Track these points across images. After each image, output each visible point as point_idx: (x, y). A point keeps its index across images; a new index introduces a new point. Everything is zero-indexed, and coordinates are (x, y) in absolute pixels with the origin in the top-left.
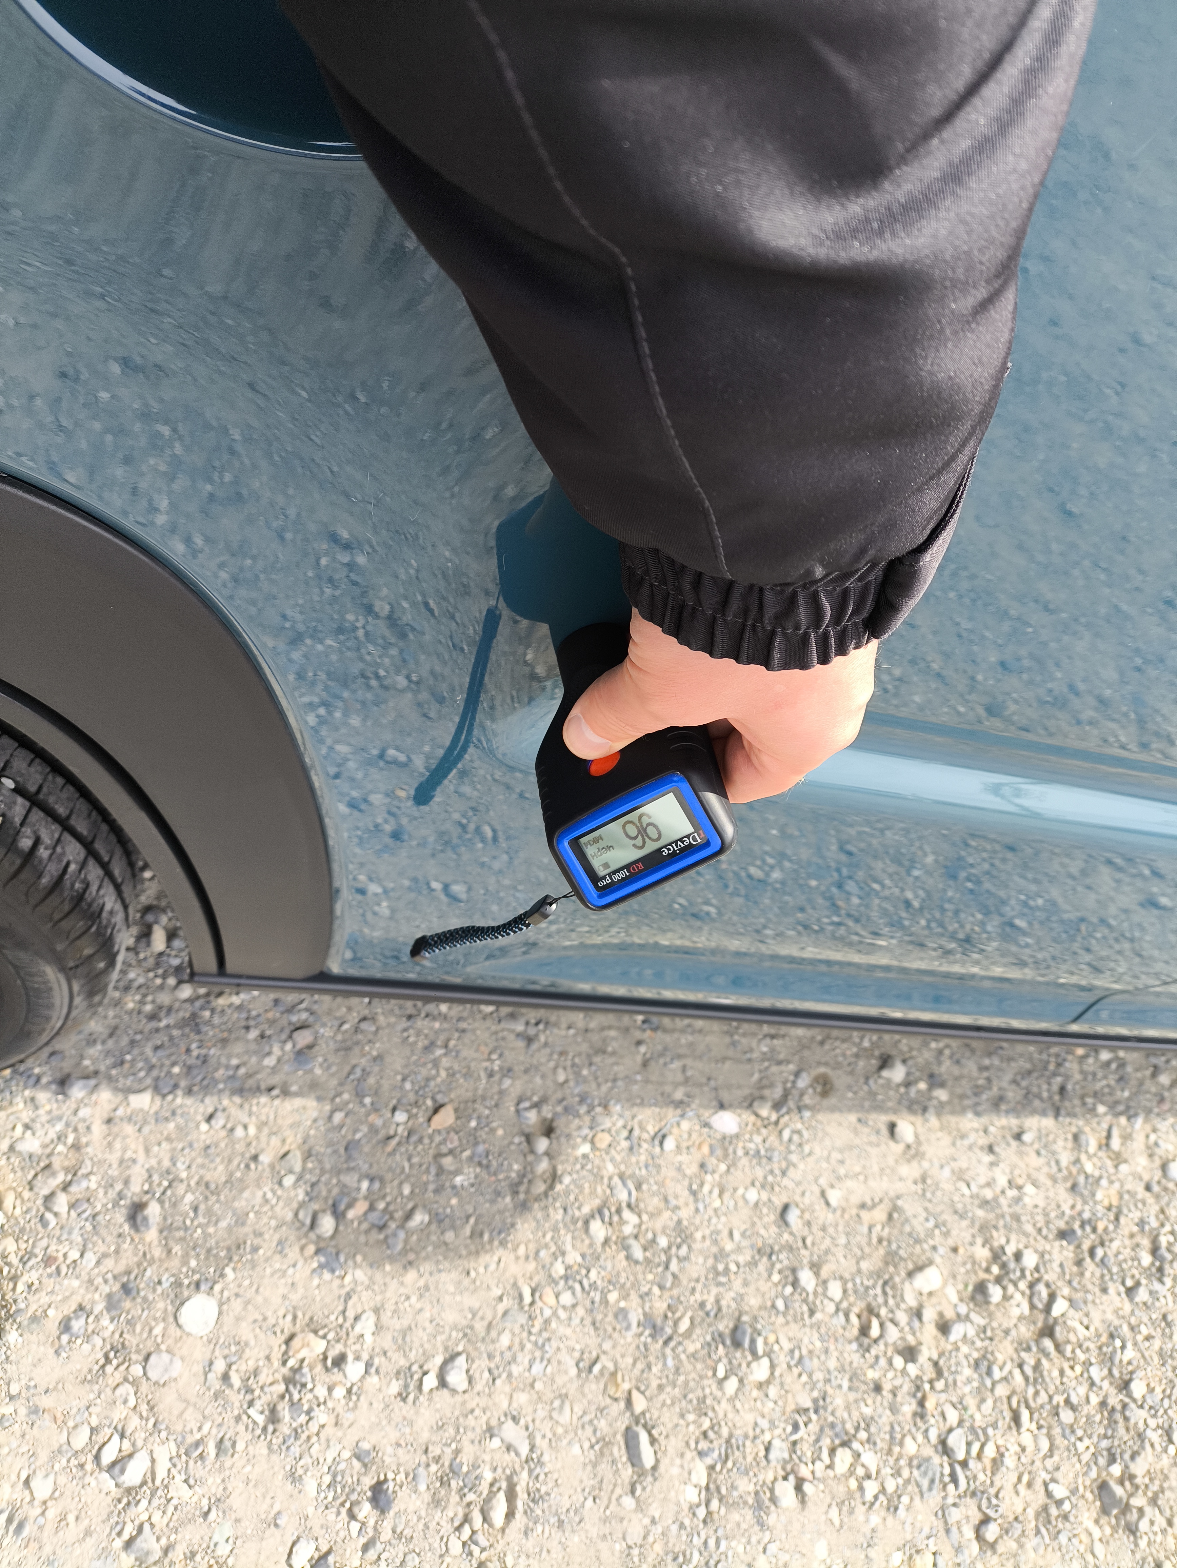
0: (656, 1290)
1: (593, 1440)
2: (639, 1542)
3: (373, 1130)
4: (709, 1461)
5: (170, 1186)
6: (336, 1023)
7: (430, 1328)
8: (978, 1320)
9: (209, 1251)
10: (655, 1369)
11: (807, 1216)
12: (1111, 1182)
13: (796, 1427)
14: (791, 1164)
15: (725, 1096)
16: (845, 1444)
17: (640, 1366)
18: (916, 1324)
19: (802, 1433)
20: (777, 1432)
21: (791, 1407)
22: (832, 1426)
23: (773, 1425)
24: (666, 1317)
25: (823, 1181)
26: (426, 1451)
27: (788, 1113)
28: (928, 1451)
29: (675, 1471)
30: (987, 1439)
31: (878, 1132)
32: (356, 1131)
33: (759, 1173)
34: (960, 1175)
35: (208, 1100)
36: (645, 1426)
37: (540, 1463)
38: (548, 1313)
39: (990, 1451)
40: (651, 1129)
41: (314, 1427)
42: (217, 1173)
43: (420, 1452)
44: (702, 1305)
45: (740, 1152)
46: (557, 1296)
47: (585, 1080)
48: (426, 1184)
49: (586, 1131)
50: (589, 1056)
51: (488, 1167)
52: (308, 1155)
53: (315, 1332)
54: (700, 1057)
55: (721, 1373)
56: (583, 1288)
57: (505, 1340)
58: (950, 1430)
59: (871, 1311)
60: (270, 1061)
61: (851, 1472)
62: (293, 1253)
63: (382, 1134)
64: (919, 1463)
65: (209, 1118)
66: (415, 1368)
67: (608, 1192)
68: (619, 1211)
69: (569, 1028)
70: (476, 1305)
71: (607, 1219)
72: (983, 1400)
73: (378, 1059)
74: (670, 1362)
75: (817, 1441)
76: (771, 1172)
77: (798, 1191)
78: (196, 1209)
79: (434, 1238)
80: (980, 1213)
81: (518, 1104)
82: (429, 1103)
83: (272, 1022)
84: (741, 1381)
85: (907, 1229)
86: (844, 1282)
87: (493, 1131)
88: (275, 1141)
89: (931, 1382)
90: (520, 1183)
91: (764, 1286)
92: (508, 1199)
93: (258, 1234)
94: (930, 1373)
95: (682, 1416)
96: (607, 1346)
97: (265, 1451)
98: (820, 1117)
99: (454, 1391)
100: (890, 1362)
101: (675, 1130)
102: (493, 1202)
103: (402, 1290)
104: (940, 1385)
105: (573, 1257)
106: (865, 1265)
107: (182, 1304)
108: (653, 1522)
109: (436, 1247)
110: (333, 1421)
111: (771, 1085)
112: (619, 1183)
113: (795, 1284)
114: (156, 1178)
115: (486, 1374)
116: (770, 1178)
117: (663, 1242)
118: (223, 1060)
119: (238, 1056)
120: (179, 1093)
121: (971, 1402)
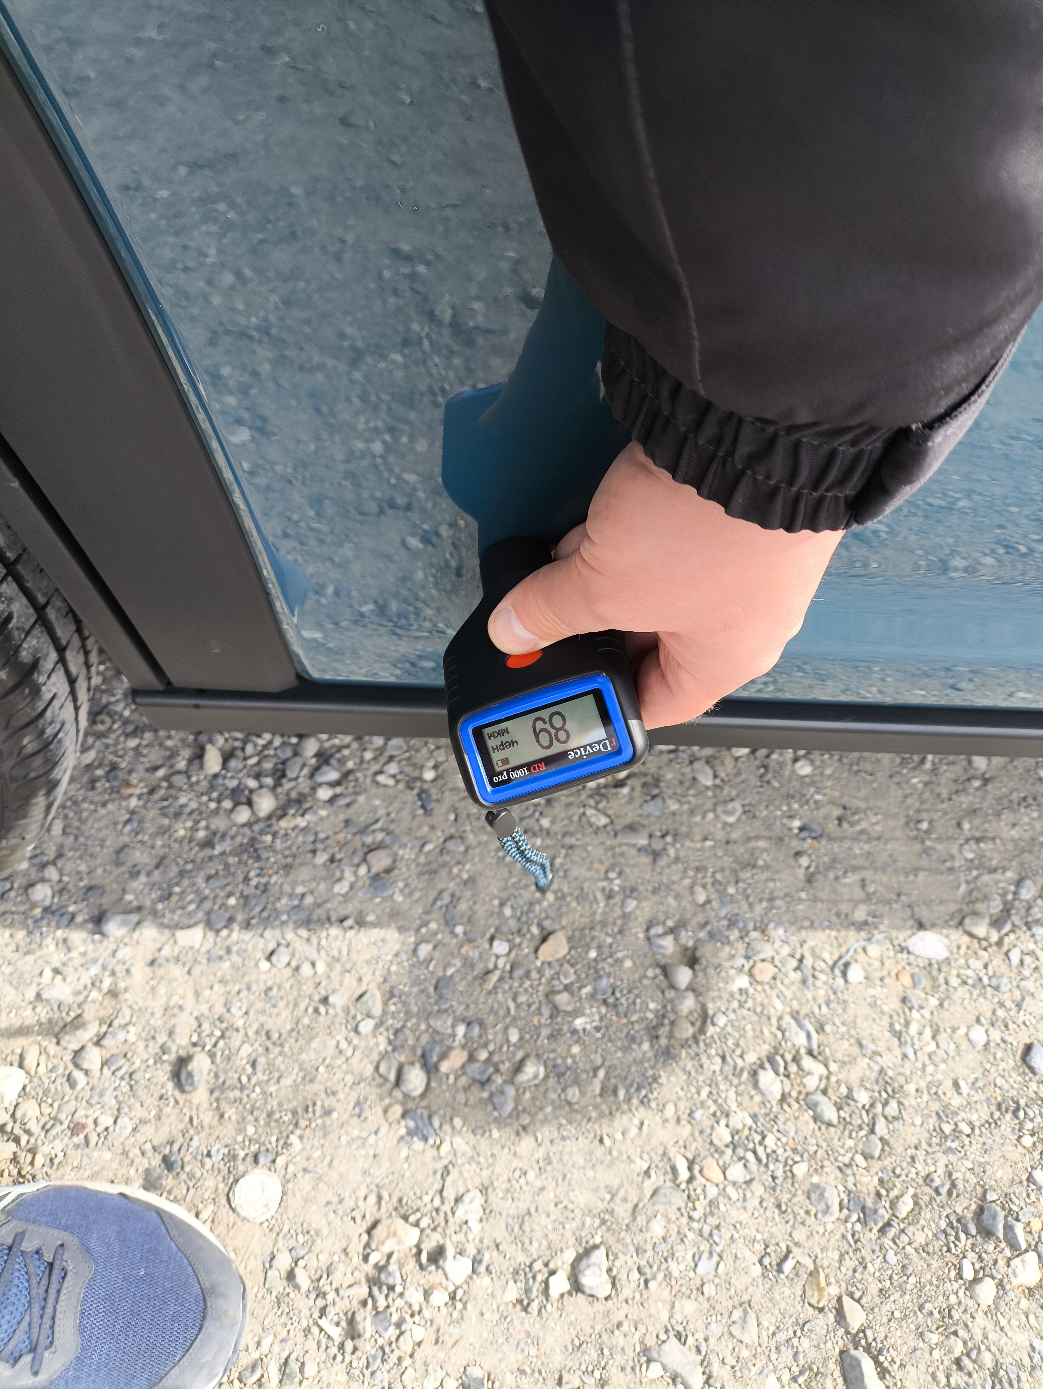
0: (859, 1159)
1: (796, 1370)
3: (468, 964)
5: (222, 1036)
6: (418, 844)
7: (555, 1213)
9: (270, 1115)
10: (872, 1268)
14: (1027, 993)
15: (924, 914)
17: (849, 1263)
24: (878, 1195)
27: (1012, 931)
32: (447, 965)
33: (985, 1007)
35: (268, 934)
36: (867, 1349)
38: (713, 1192)
40: (829, 958)
41: (406, 1345)
42: (280, 1021)
44: (928, 1179)
45: (954, 982)
46: (724, 1170)
47: (732, 900)
48: (538, 1028)
49: (740, 961)
50: (734, 871)
51: (615, 1006)
52: (390, 995)
53: (405, 1218)
54: (883, 869)
55: (969, 1274)
56: (759, 1160)
57: (658, 1229)
60: (341, 888)
62: (374, 1116)
63: (479, 968)
65: (269, 957)
66: (538, 1266)
67: (779, 1034)
68: (796, 1059)
69: (705, 839)
70: (616, 1182)
71: (781, 1070)
73: (471, 882)
74: (892, 1258)
76: (1002, 1005)
78: (254, 1065)
79: (553, 1096)
81: (648, 930)
82: (535, 930)
83: (343, 845)
84: (1000, 1285)
87: (619, 962)
88: (349, 980)
90: (659, 1026)
91: (1015, 1154)
92: (646, 1046)
93: (331, 1093)
95: (921, 1336)
96: (800, 1235)
97: (343, 1378)
99: (592, 1298)
101: (861, 957)
102: (626, 1049)
103: (515, 1163)
105: (741, 1119)
107: (236, 1181)
109: (557, 1107)
110: (433, 1337)
111: (985, 898)
112: (793, 1023)
114: (206, 1026)
115: (635, 1275)
116: (1001, 1013)
117: (863, 1098)
118: (287, 888)
119: (303, 883)
120: (236, 927)
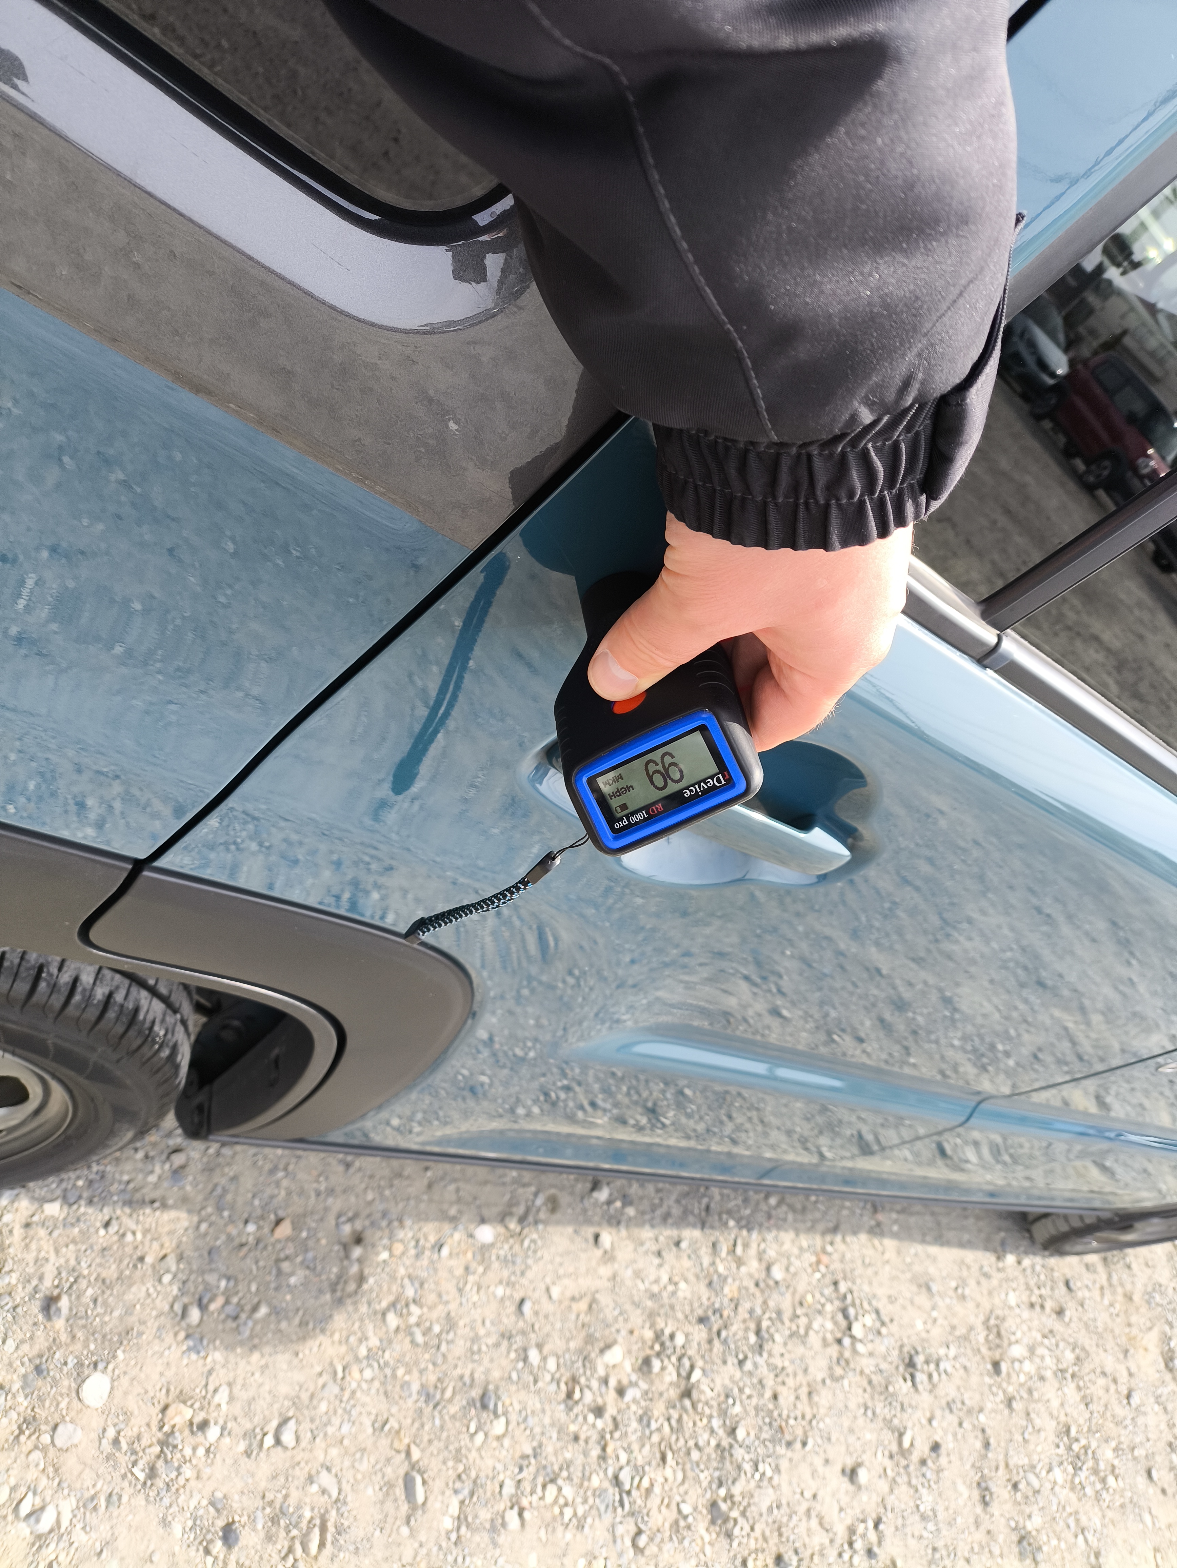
0: (430, 1367)
1: (382, 1484)
2: (410, 1560)
3: (230, 1239)
4: (461, 1497)
5: (75, 1282)
7: (269, 1398)
8: (644, 1385)
9: (104, 1336)
10: (427, 1428)
11: (536, 1307)
12: (734, 1280)
13: (521, 1469)
14: (528, 1267)
15: (486, 1212)
16: (553, 1481)
17: (417, 1425)
18: (603, 1389)
19: (524, 1474)
20: (508, 1473)
21: (518, 1454)
22: (545, 1467)
23: (506, 1468)
24: (436, 1387)
25: (548, 1280)
26: (264, 1497)
27: (528, 1226)
28: (606, 1484)
29: (438, 1505)
30: (644, 1473)
31: (587, 1241)
32: (217, 1239)
33: (506, 1273)
34: (637, 1274)
35: (105, 1209)
36: (419, 1471)
37: (345, 1503)
38: (354, 1385)
39: (645, 1483)
40: (432, 1239)
41: (181, 1480)
42: (111, 1272)
43: (259, 1498)
44: (461, 1377)
45: (494, 1258)
46: (361, 1371)
47: (387, 1199)
48: (269, 1283)
49: (385, 1241)
50: (390, 1179)
51: (314, 1269)
52: (180, 1258)
53: (185, 1402)
55: (472, 1429)
56: (379, 1366)
57: (323, 1407)
58: (621, 1468)
59: (574, 1380)
60: (153, 1178)
61: (556, 1501)
62: (169, 1338)
63: (236, 1242)
64: (599, 1493)
65: (107, 1225)
66: (258, 1430)
67: (400, 1289)
68: (407, 1305)
70: (302, 1379)
71: (398, 1311)
72: (643, 1446)
73: (235, 1179)
74: (438, 1422)
75: (534, 1479)
76: (514, 1273)
77: (531, 1287)
78: (95, 1301)
79: (272, 1326)
80: (649, 1304)
81: (337, 1218)
82: (272, 1217)
84: (486, 1435)
85: (601, 1316)
86: (558, 1358)
87: (318, 1240)
88: (156, 1245)
89: (611, 1433)
90: (337, 1283)
91: (504, 1362)
92: (328, 1296)
93: (142, 1322)
94: (610, 1426)
95: (444, 1462)
96: (394, 1410)
97: (143, 1503)
98: (550, 1229)
99: (286, 1448)
100: (585, 1418)
101: (449, 1241)
102: (316, 1298)
103: (248, 1368)
104: (617, 1435)
106: (573, 1345)
107: (83, 1381)
108: (421, 1546)
109: (274, 1333)
110: (196, 1475)
111: (517, 1204)
112: (408, 1283)
113: (525, 1359)
114: (64, 1274)
115: (309, 1435)
117: (437, 1329)
118: (117, 1176)
119: (128, 1173)
120: (83, 1202)
121: (635, 1447)
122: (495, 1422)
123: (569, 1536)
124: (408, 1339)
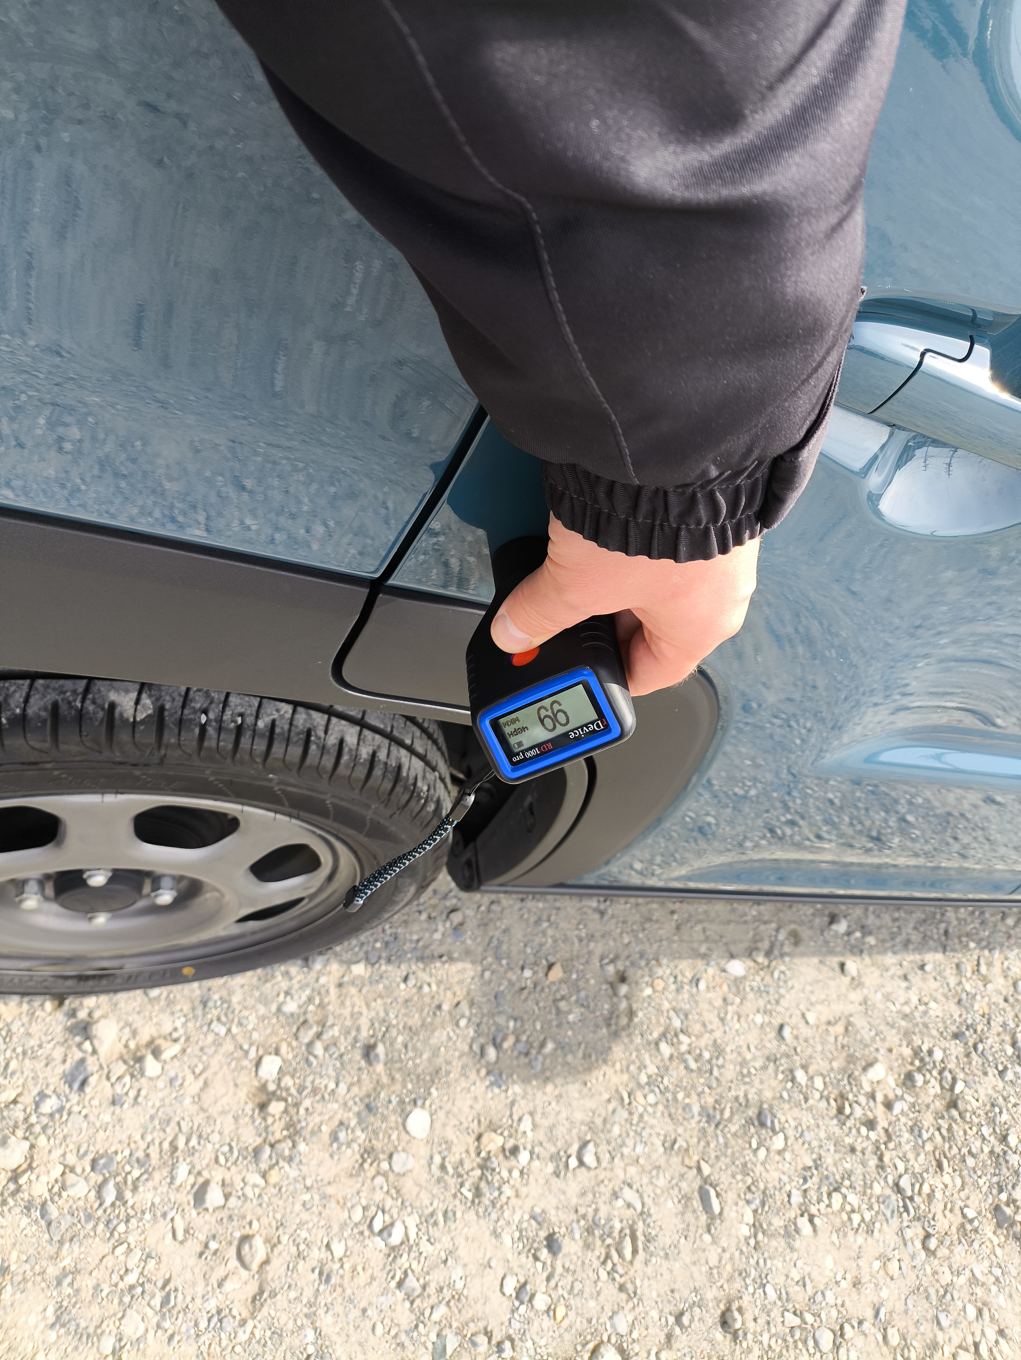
0: (707, 1090)
1: (680, 1197)
2: (716, 1264)
3: (511, 984)
4: (753, 1207)
5: (387, 1031)
7: (567, 1124)
8: (910, 1099)
9: (418, 1077)
10: (712, 1145)
11: (795, 1032)
12: (983, 997)
13: (805, 1180)
14: (782, 996)
15: (733, 949)
16: (837, 1190)
17: (703, 1143)
18: (872, 1103)
19: (809, 1184)
20: (794, 1184)
21: (800, 1166)
22: (827, 1178)
23: (791, 1180)
24: (715, 1108)
25: (802, 1007)
26: (576, 1211)
27: (775, 959)
28: (888, 1191)
29: (733, 1215)
30: (923, 1181)
31: (833, 970)
32: (500, 985)
33: (761, 1003)
34: (887, 997)
35: (402, 966)
36: (711, 1185)
37: (650, 1215)
38: (641, 1109)
39: (926, 1189)
40: (689, 975)
41: (504, 1199)
42: (415, 1021)
43: (573, 1211)
44: (737, 1098)
45: (748, 989)
46: (645, 1097)
47: (642, 941)
48: (551, 1021)
49: (647, 979)
50: (642, 924)
51: (588, 1007)
52: (472, 1004)
53: (495, 1131)
54: (713, 921)
55: (754, 1145)
56: (661, 1091)
57: (616, 1130)
58: (900, 1176)
59: (842, 1096)
60: (437, 936)
61: (843, 1209)
62: (473, 1076)
63: (517, 987)
64: (882, 1199)
65: (406, 979)
66: (562, 1153)
67: (668, 1021)
68: (676, 1035)
70: (594, 1106)
71: (669, 1041)
72: (918, 1155)
73: (507, 931)
74: (721, 1140)
75: (819, 1188)
76: (769, 1002)
77: (788, 1014)
78: (406, 1047)
79: (560, 1060)
80: (903, 1023)
81: (601, 960)
82: (544, 962)
83: (435, 907)
84: (768, 1150)
86: (824, 1077)
87: (588, 981)
88: (449, 994)
89: (885, 1144)
90: (611, 1018)
91: (774, 1083)
92: (604, 1030)
93: (448, 1063)
94: (884, 1138)
95: (733, 1176)
96: (680, 1130)
97: (475, 1217)
98: (796, 960)
99: (589, 1168)
100: (858, 1131)
101: (704, 975)
102: (594, 1032)
103: (545, 1098)
104: (891, 1145)
105: (652, 1069)
106: (835, 1065)
107: (407, 1116)
108: (724, 1251)
109: (563, 1066)
110: (515, 1194)
111: (762, 939)
112: (674, 1015)
113: (793, 1080)
114: (377, 1025)
115: (608, 1155)
117: (707, 1055)
118: (408, 936)
119: (417, 933)
120: (383, 962)
121: (911, 1156)
122: (774, 1138)
123: (860, 1240)
124: (682, 1066)
